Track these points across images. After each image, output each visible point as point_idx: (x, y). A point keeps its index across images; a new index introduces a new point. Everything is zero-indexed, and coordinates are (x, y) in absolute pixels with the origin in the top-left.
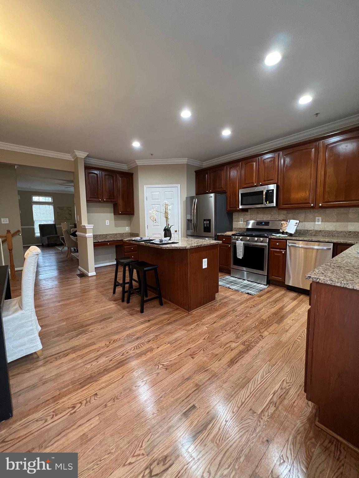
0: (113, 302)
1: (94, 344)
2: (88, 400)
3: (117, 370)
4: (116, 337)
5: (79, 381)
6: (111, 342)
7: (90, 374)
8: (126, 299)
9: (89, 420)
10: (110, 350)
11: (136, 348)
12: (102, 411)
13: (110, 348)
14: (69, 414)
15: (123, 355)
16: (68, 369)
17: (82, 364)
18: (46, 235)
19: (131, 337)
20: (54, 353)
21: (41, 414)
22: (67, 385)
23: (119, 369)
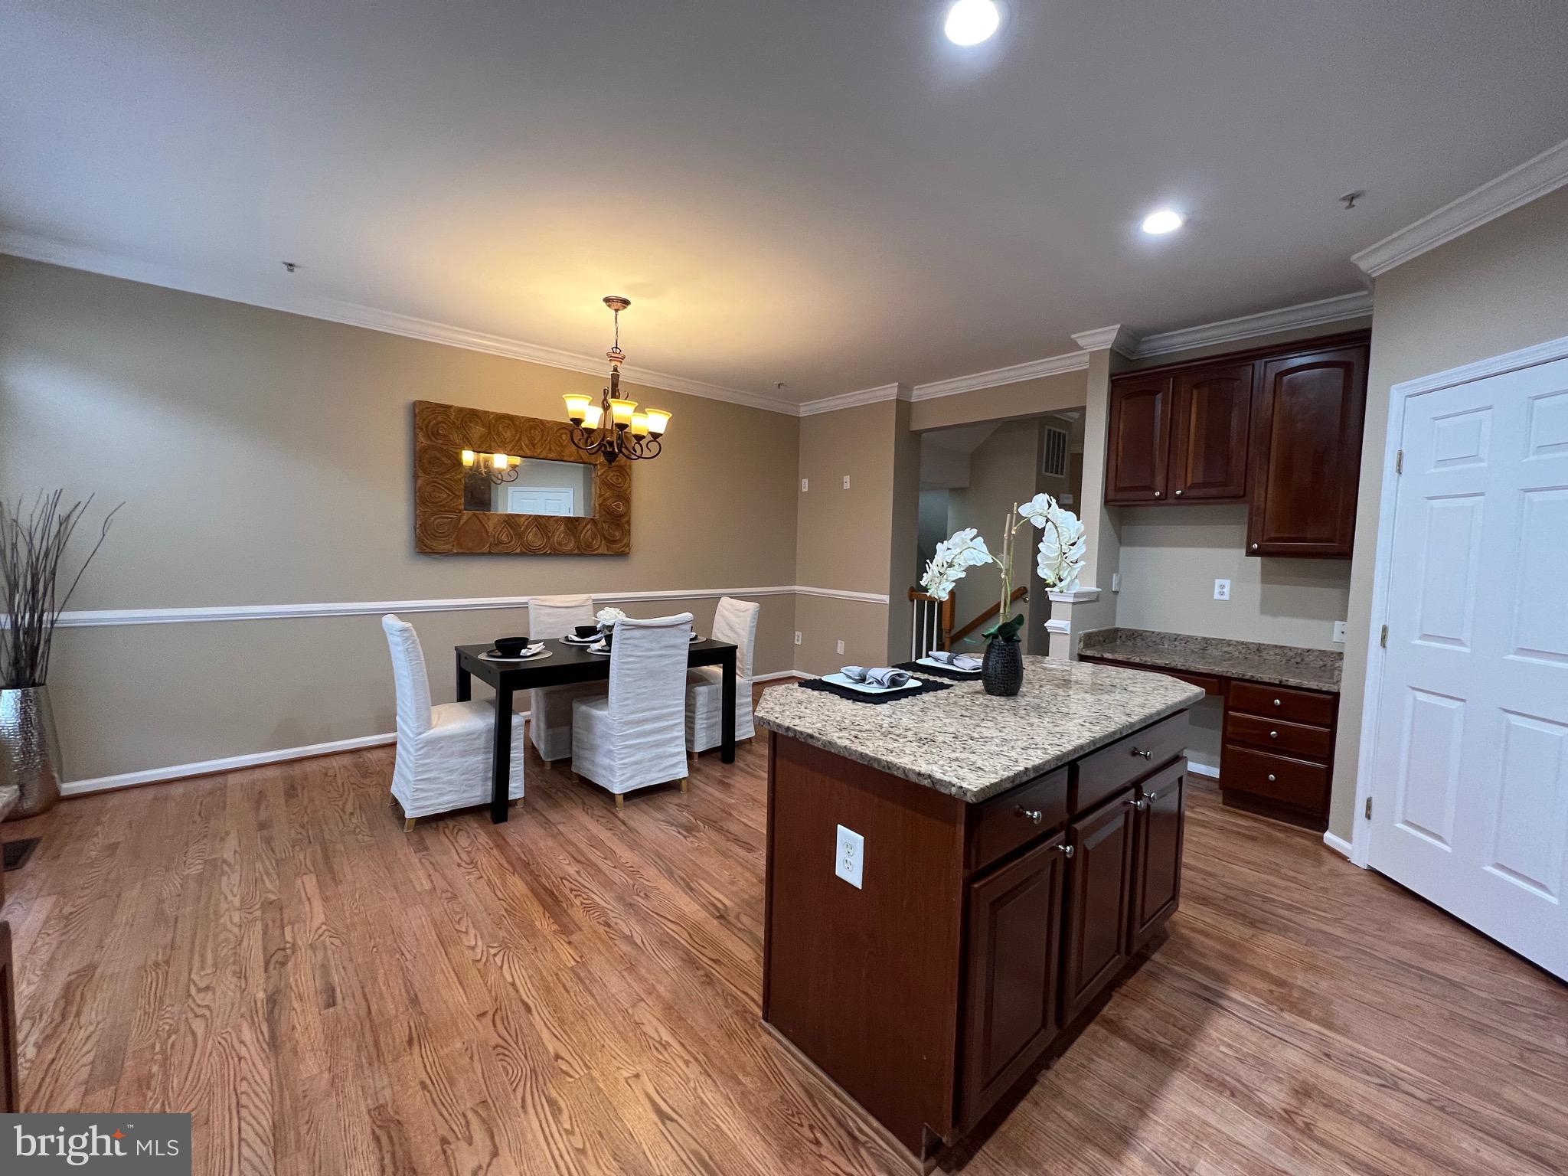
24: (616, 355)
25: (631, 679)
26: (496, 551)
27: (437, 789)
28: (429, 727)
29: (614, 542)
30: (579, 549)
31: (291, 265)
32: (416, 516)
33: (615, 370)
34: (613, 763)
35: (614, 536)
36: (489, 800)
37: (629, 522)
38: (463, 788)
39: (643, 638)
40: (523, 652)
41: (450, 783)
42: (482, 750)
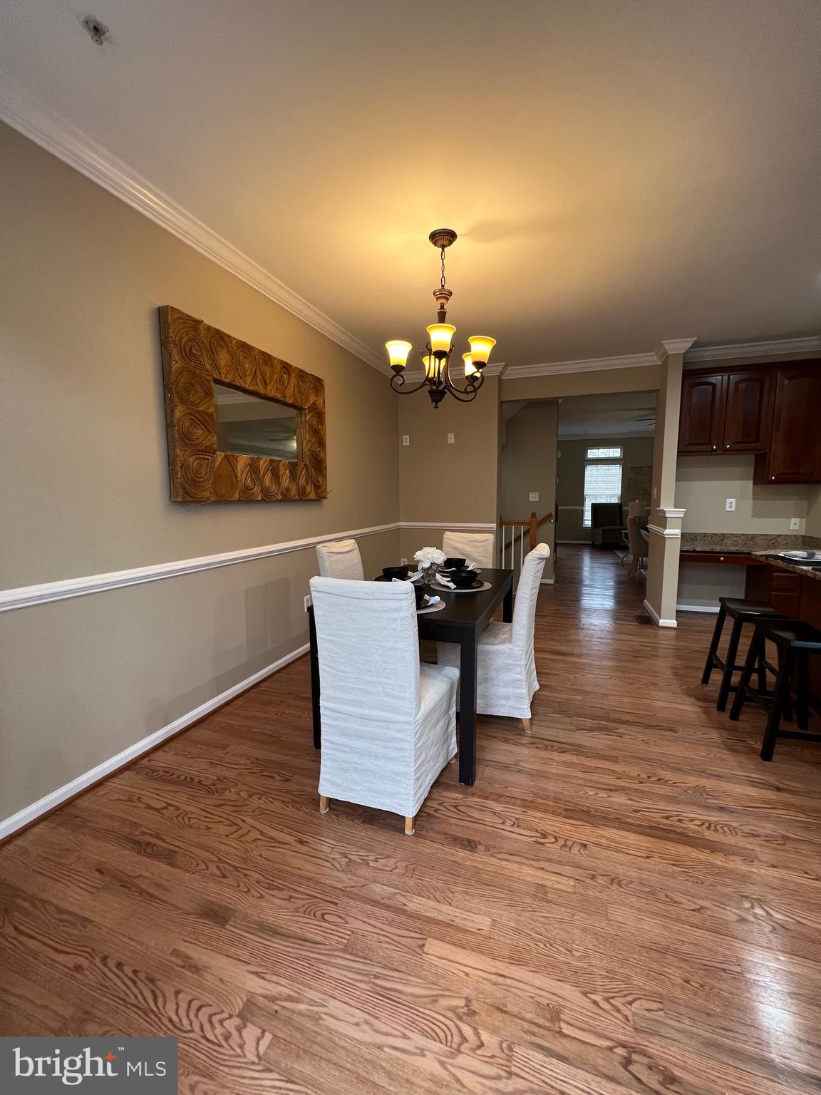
0: (693, 700)
1: (615, 760)
2: (569, 843)
3: (640, 837)
4: (667, 775)
5: (568, 804)
6: (652, 779)
7: (588, 807)
8: (729, 706)
9: (557, 873)
10: (643, 792)
11: (707, 824)
12: (583, 879)
13: (645, 789)
14: (534, 839)
15: (667, 818)
16: (557, 775)
17: (581, 782)
18: (601, 526)
19: (705, 796)
20: (545, 737)
21: (502, 809)
22: (547, 798)
23: (646, 837)
24: (444, 294)
26: (244, 499)
27: (425, 772)
28: (420, 705)
29: (319, 487)
30: (299, 496)
33: (442, 307)
35: (318, 482)
37: (326, 469)
41: (430, 759)
42: (444, 713)
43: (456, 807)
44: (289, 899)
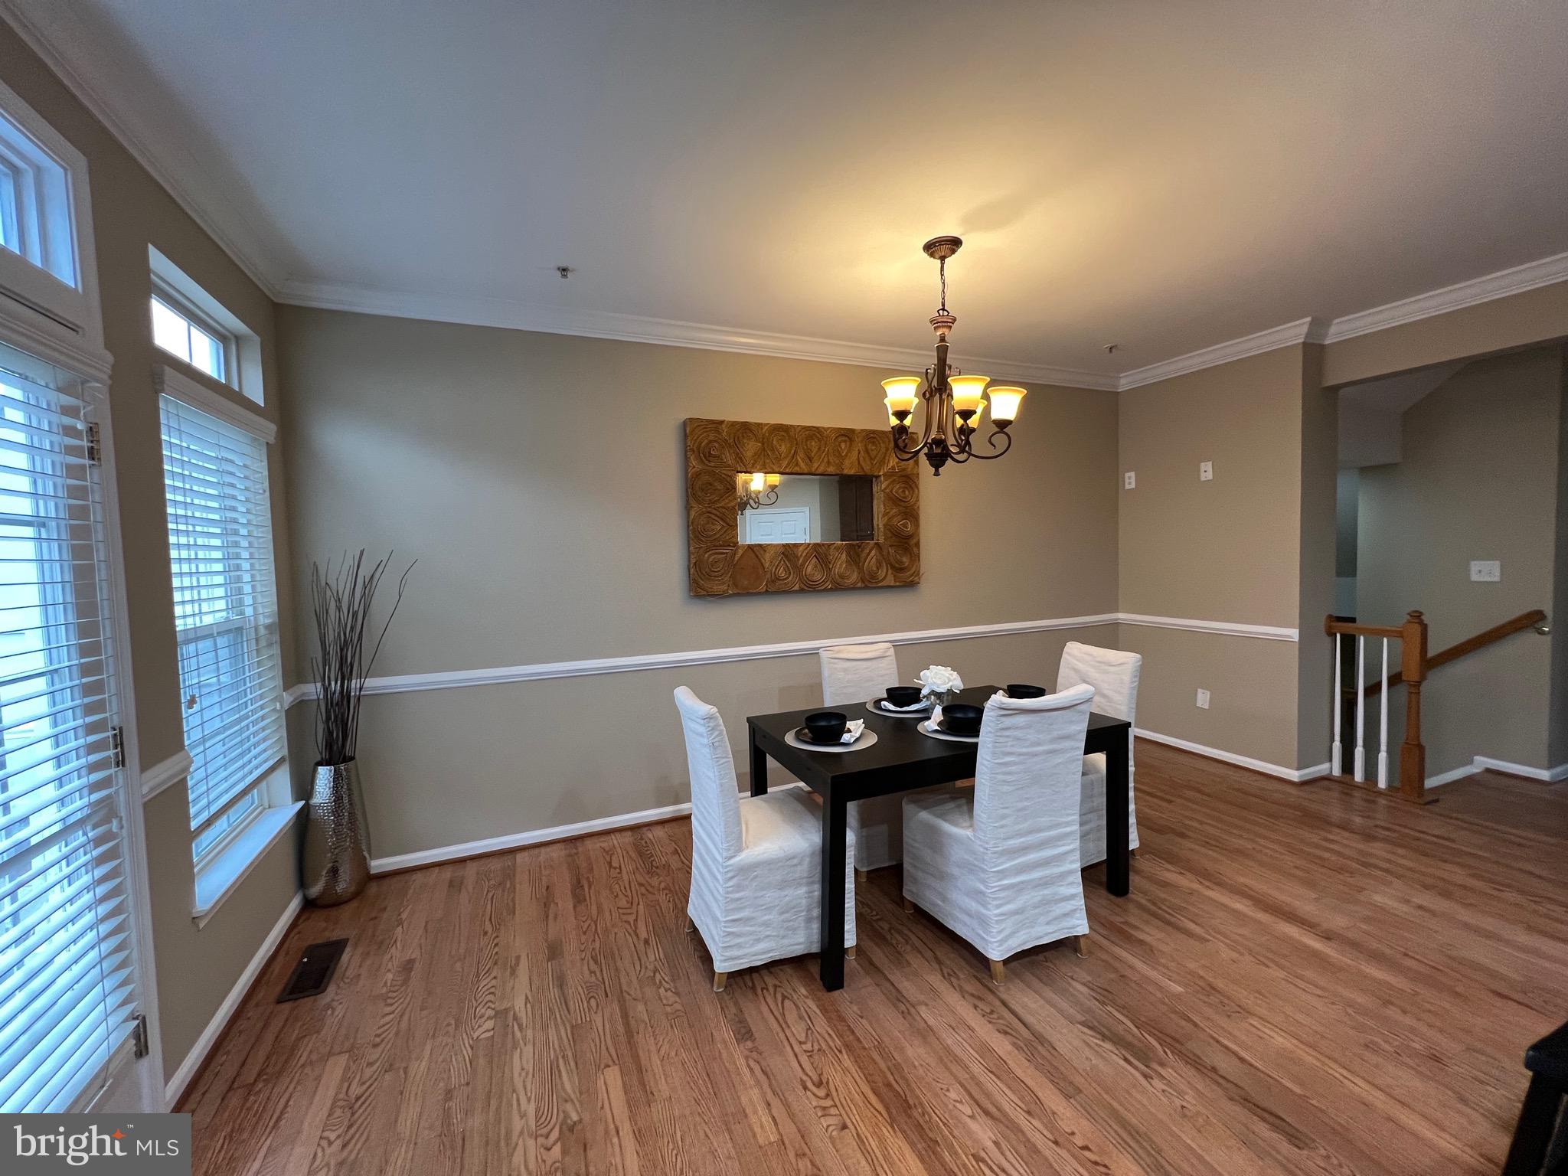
2: (832, 1111)
5: (901, 1082)
6: (1088, 1154)
7: (921, 1102)
9: (774, 1121)
10: (1035, 1150)
12: (788, 1146)
13: (1046, 1152)
16: (946, 1048)
17: (963, 1076)
20: (1014, 1005)
21: (822, 1031)
22: (888, 1058)
24: (944, 320)
25: (1010, 788)
26: (773, 589)
27: (751, 933)
28: (740, 850)
29: (901, 570)
30: (863, 582)
31: (564, 270)
32: (689, 553)
33: (943, 339)
34: (984, 911)
35: (902, 563)
36: (815, 948)
37: (918, 545)
38: (782, 932)
39: (1029, 726)
40: (846, 737)
41: (766, 924)
42: (804, 880)
43: (784, 997)
44: (592, 972)
